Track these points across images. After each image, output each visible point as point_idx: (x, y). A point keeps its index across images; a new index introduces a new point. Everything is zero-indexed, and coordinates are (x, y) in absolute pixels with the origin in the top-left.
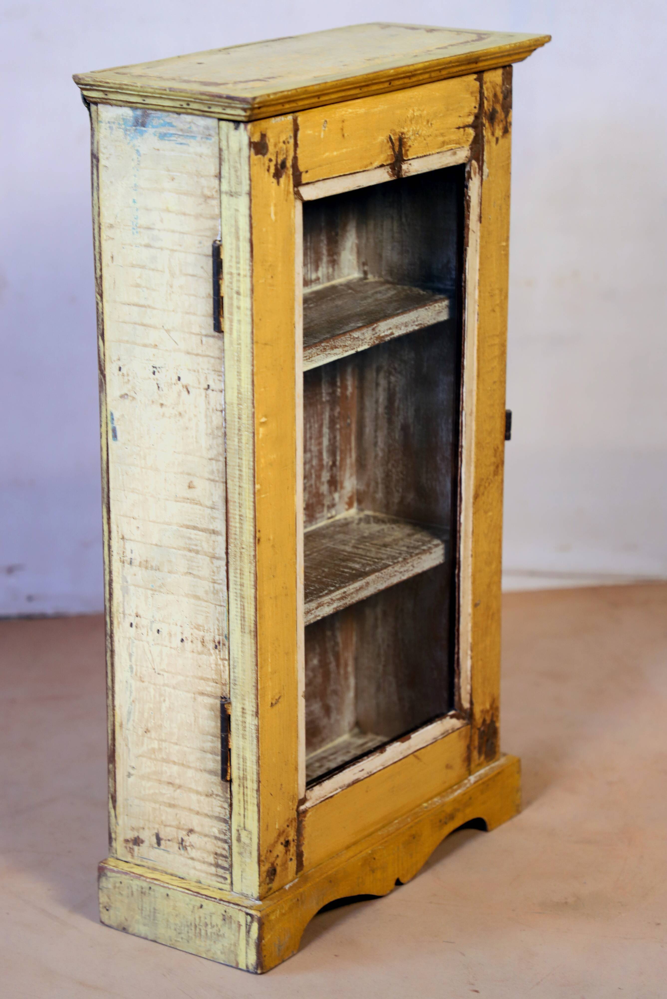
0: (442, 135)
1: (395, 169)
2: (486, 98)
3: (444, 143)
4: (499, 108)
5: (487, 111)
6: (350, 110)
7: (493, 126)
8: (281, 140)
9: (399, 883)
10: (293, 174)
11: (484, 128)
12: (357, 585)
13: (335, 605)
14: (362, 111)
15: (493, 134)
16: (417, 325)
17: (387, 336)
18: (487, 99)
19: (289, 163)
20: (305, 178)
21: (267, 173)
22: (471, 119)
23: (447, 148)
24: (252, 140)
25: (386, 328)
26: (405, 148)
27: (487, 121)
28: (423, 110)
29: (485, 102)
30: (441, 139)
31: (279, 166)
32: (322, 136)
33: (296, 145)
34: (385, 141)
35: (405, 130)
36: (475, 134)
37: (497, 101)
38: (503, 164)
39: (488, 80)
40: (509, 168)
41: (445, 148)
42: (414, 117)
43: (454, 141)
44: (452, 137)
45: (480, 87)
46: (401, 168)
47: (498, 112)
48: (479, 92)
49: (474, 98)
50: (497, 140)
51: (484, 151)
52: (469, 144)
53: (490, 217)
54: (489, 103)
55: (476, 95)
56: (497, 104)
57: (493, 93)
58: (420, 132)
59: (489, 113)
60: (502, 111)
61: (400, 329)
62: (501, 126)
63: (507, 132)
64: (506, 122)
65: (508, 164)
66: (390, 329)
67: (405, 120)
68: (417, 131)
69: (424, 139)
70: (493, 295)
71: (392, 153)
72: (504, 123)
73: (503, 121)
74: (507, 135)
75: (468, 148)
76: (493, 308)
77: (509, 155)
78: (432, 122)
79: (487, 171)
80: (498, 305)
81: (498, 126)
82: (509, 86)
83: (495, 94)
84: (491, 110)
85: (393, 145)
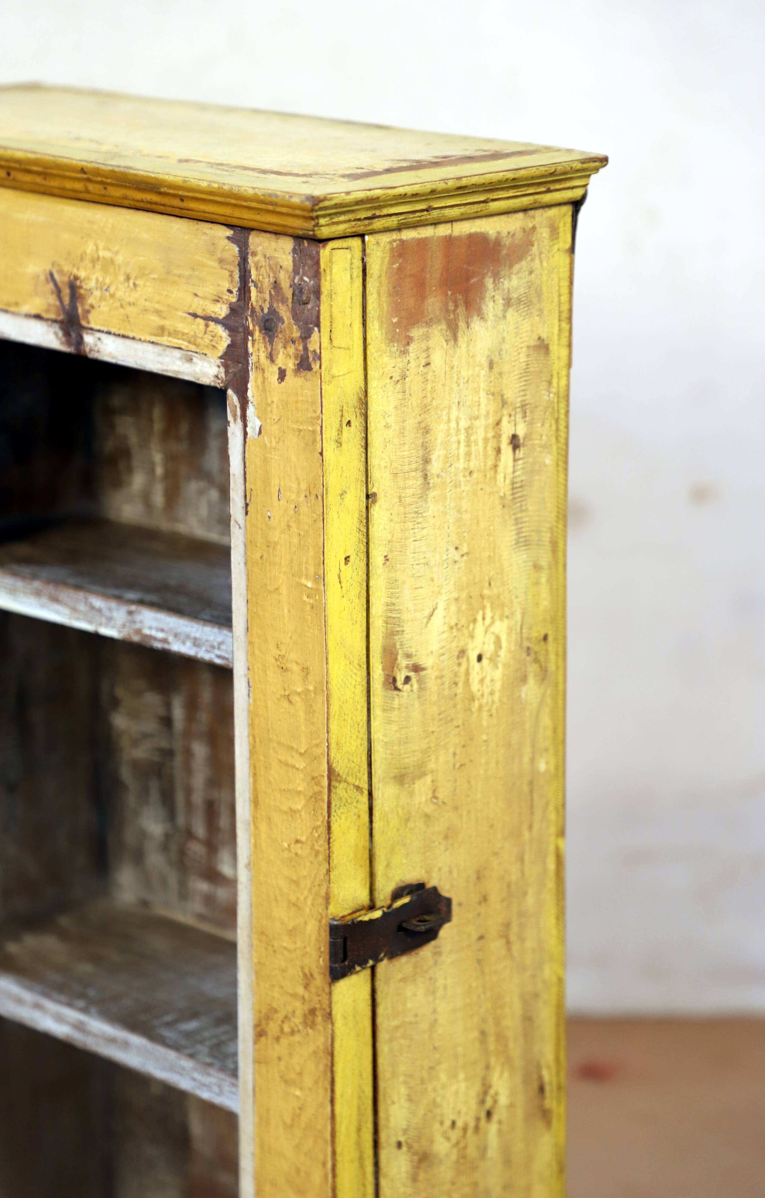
0: (158, 312)
1: (70, 335)
2: (252, 281)
3: (162, 331)
4: (284, 312)
5: (257, 309)
7: (271, 342)
11: (250, 338)
15: (271, 358)
16: (219, 657)
17: (155, 639)
18: (255, 285)
22: (223, 310)
23: (170, 342)
25: (154, 624)
26: (82, 305)
27: (257, 328)
28: (117, 253)
29: (253, 291)
30: (155, 320)
34: (40, 277)
35: (82, 274)
36: (232, 341)
37: (280, 298)
38: (301, 427)
39: (259, 249)
40: (315, 440)
41: (165, 340)
42: (98, 258)
43: (184, 334)
44: (181, 327)
45: (241, 259)
46: (81, 338)
47: (283, 323)
48: (239, 265)
49: (227, 273)
50: (282, 375)
51: (248, 382)
52: (220, 354)
53: (269, 514)
54: (262, 295)
55: (232, 268)
56: (280, 305)
57: (272, 280)
58: (112, 290)
59: (261, 314)
60: (293, 322)
61: (184, 643)
62: (291, 350)
63: (309, 369)
64: (306, 349)
65: (314, 432)
66: (162, 630)
67: (82, 255)
68: (105, 284)
69: (122, 306)
70: (287, 670)
71: (58, 303)
72: (301, 348)
73: (297, 343)
74: (309, 374)
75: (218, 362)
76: (287, 693)
77: (314, 415)
78: (137, 282)
79: (258, 423)
80: (299, 694)
81: (285, 347)
82: (310, 281)
83: (275, 282)
84: (266, 311)
85: (58, 291)
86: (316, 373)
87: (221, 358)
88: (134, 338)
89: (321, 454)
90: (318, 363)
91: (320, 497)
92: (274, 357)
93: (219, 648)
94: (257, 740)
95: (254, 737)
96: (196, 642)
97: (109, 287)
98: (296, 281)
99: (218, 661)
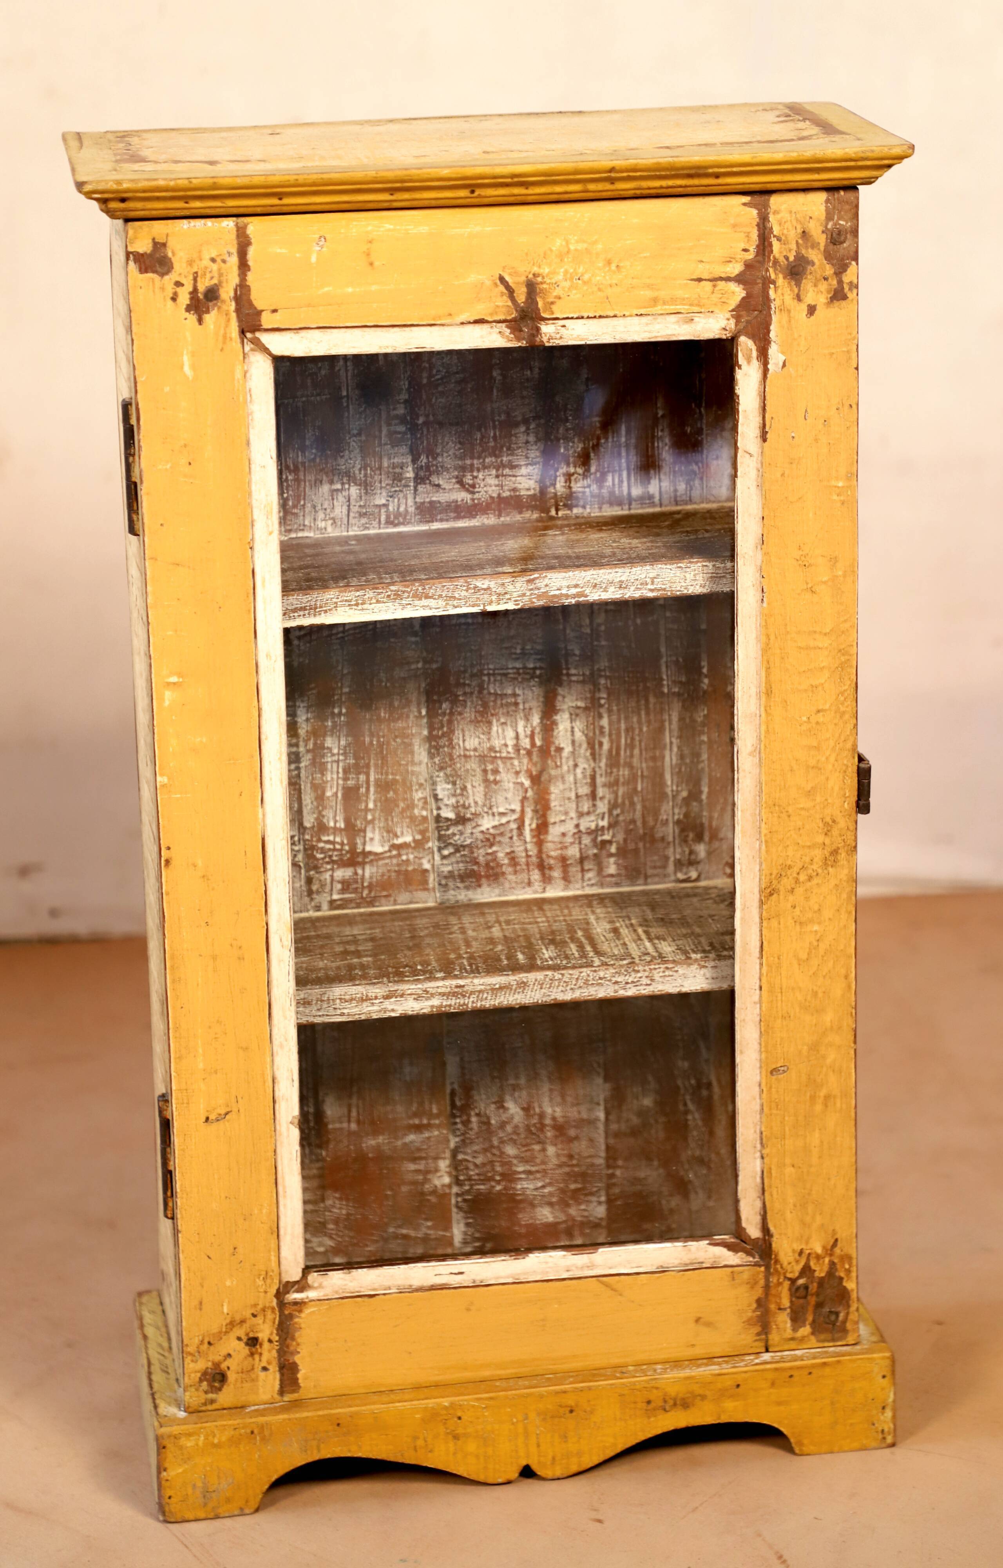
0: (650, 287)
1: (521, 331)
2: (774, 236)
3: (655, 301)
4: (815, 256)
5: (782, 260)
6: (388, 226)
7: (798, 285)
8: (206, 256)
9: (527, 1473)
10: (238, 311)
11: (772, 286)
12: (497, 980)
13: (436, 1002)
14: (424, 229)
15: (799, 298)
16: (652, 590)
17: (567, 596)
18: (779, 239)
19: (227, 292)
20: (267, 320)
21: (170, 303)
22: (736, 269)
23: (666, 309)
24: (130, 249)
25: (565, 583)
26: (544, 298)
27: (781, 276)
28: (595, 242)
29: (776, 244)
30: (649, 294)
31: (201, 296)
32: (314, 259)
33: (244, 266)
34: (488, 283)
35: (545, 270)
36: (747, 294)
37: (809, 244)
38: (833, 351)
39: (783, 207)
40: (850, 358)
41: (659, 309)
42: (568, 252)
43: (684, 299)
44: (680, 293)
45: (760, 219)
46: (538, 329)
47: (813, 264)
48: (758, 225)
49: (742, 235)
50: (812, 310)
51: (770, 324)
52: (731, 308)
53: (793, 435)
54: (787, 246)
55: (748, 230)
56: (810, 250)
57: (800, 231)
58: (586, 277)
59: (786, 262)
60: (825, 262)
61: (605, 590)
62: (823, 286)
63: (845, 297)
64: (840, 282)
65: (848, 352)
66: (576, 586)
67: (545, 254)
68: (577, 274)
69: (600, 290)
70: (810, 565)
71: (510, 303)
72: (835, 282)
73: (830, 280)
74: (843, 303)
75: (728, 315)
76: (810, 586)
77: (849, 337)
78: (621, 264)
79: (782, 358)
80: (825, 583)
81: (815, 285)
82: (847, 223)
83: (804, 232)
84: (792, 259)
85: (511, 291)
86: (852, 300)
87: (733, 311)
88: (615, 316)
89: (857, 369)
90: (855, 291)
91: (854, 406)
92: (802, 297)
93: (653, 583)
94: (772, 637)
95: (768, 636)
96: (621, 585)
97: (582, 275)
98: (829, 226)
99: (651, 595)
